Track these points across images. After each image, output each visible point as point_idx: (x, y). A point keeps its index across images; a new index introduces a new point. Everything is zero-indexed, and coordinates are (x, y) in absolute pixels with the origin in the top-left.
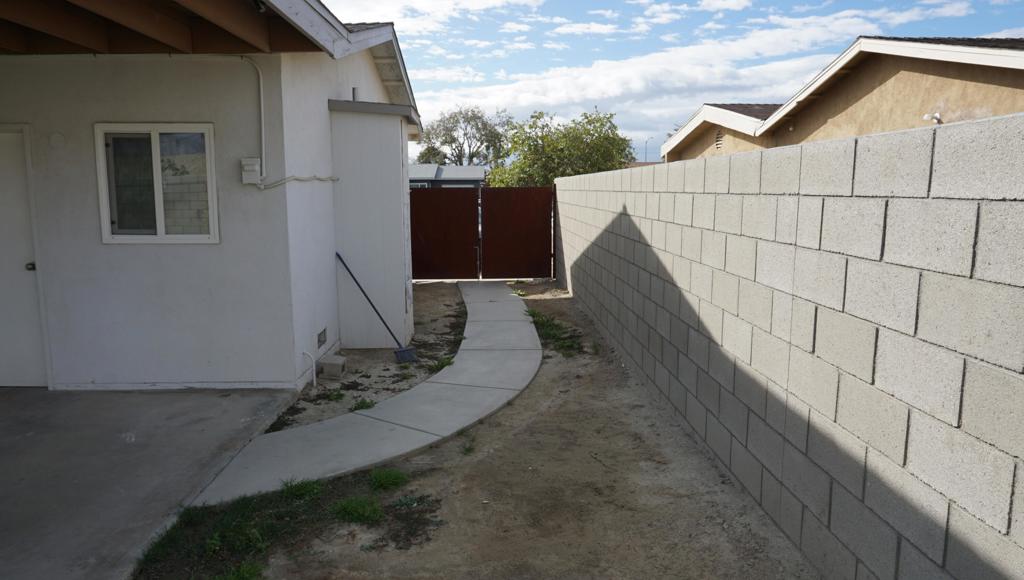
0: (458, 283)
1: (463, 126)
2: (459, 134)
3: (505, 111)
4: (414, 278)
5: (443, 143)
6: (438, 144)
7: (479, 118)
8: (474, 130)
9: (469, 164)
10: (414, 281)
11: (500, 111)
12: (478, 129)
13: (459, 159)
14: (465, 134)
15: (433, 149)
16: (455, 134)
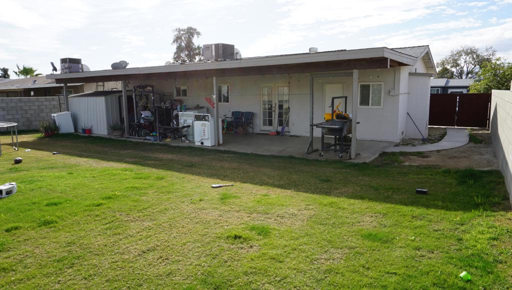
0: (446, 128)
1: (464, 57)
2: (461, 62)
3: (491, 48)
4: (429, 125)
5: (452, 67)
6: (449, 67)
7: (475, 53)
8: (471, 60)
9: (466, 78)
10: (429, 126)
11: (488, 47)
12: (473, 59)
13: (460, 75)
14: (465, 62)
15: (446, 69)
16: (459, 62)
